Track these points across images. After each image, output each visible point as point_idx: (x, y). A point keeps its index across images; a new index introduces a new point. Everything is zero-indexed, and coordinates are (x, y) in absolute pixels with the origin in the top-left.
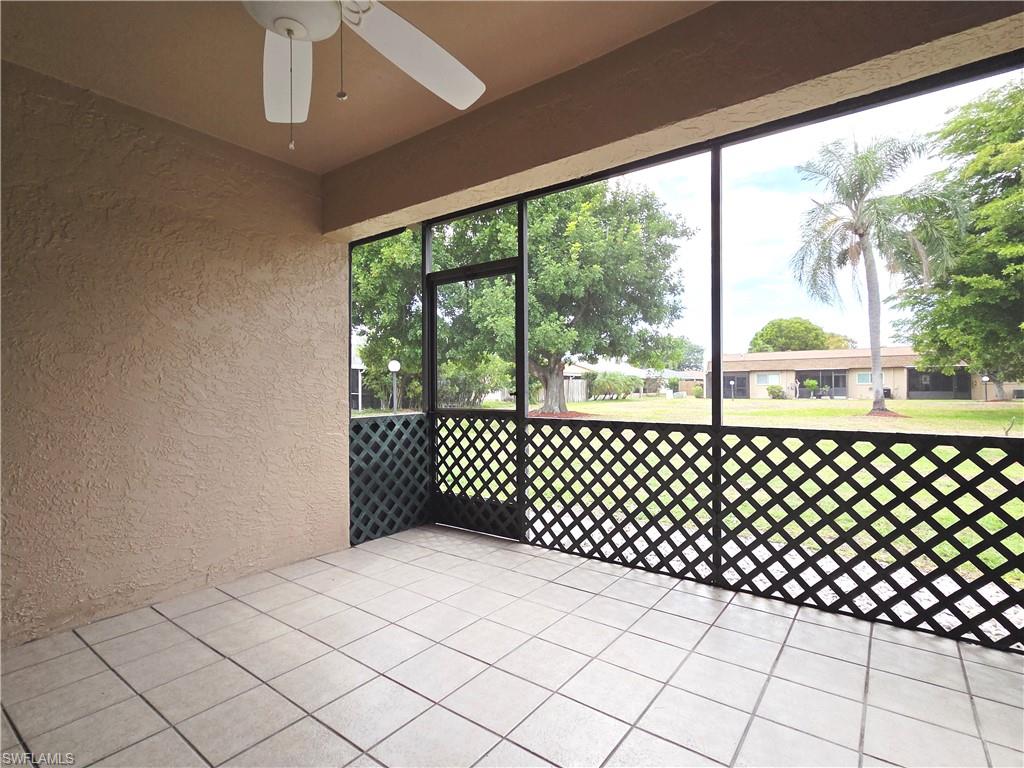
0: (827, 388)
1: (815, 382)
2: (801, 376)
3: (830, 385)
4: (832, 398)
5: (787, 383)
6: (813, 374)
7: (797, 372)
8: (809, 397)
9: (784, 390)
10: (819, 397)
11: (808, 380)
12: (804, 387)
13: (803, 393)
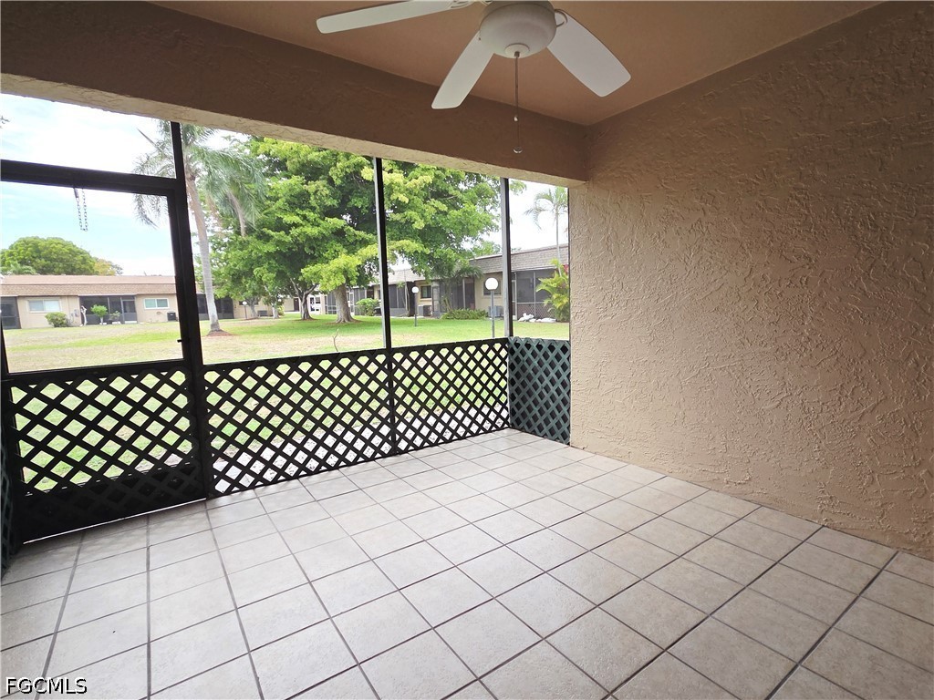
0: (117, 314)
1: (103, 308)
2: (87, 302)
3: (120, 311)
4: (122, 323)
5: (71, 309)
6: (101, 300)
7: (81, 297)
8: (98, 322)
9: (68, 317)
10: (110, 323)
11: (95, 307)
12: (92, 313)
13: (92, 319)
